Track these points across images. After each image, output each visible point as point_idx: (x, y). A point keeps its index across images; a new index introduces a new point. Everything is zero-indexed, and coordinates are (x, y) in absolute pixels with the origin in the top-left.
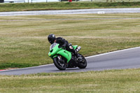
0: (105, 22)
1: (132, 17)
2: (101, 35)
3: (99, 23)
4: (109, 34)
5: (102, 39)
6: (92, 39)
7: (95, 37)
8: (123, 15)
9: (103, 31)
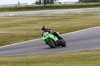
0: (15, 21)
1: (34, 17)
2: (12, 30)
3: (10, 22)
4: (18, 30)
5: (12, 33)
6: (5, 34)
7: (8, 32)
8: (28, 16)
9: (13, 28)
